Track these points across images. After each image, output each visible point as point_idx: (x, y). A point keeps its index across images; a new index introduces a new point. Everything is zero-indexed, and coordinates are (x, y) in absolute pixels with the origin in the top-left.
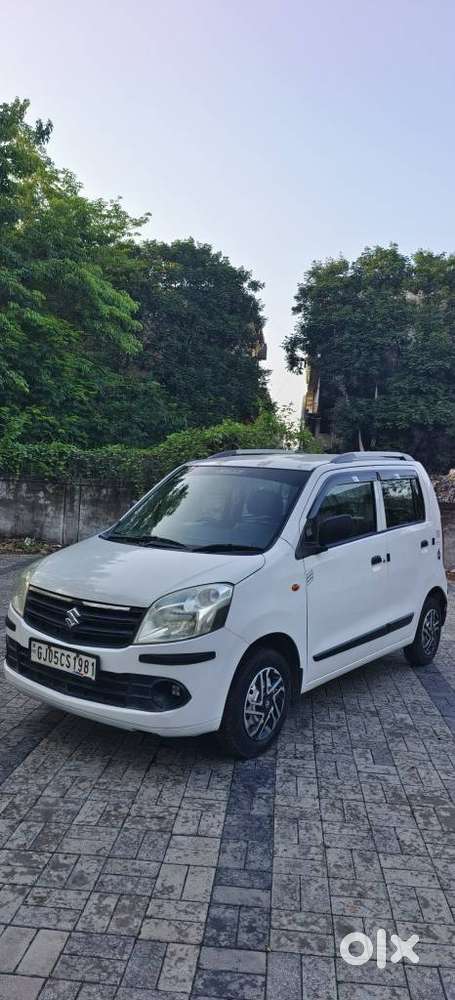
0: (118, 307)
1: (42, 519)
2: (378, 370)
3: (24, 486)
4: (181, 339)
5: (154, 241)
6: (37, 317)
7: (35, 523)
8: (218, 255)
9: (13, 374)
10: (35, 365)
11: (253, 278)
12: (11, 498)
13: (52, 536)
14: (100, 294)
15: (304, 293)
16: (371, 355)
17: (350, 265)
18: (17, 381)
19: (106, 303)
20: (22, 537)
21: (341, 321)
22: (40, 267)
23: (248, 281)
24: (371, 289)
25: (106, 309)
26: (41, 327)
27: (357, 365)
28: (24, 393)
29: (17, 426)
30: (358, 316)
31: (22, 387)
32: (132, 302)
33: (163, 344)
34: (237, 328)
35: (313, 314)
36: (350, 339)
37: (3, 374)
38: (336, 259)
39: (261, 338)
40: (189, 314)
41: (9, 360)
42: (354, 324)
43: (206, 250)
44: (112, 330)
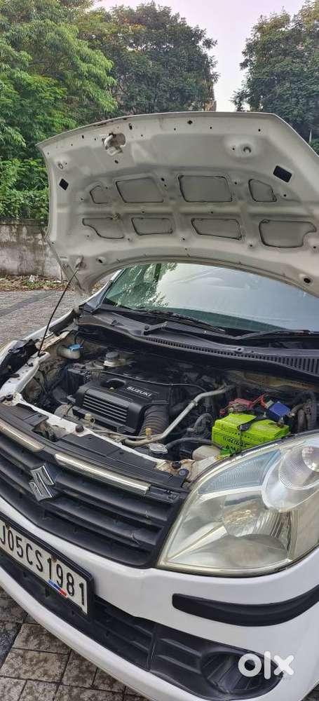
0: (95, 65)
1: (42, 258)
2: (314, 116)
3: (24, 229)
4: (148, 98)
5: (123, 6)
6: (25, 75)
7: (38, 262)
8: (176, 17)
9: (10, 130)
10: (29, 121)
11: (208, 36)
12: (15, 241)
13: (53, 274)
14: (78, 52)
15: (251, 48)
16: (308, 102)
17: (291, 19)
18: (15, 137)
19: (84, 60)
20: (27, 274)
21: (283, 72)
22: (24, 28)
23: (203, 40)
24: (308, 40)
25: (84, 67)
26: (29, 85)
27: (295, 113)
28: (22, 148)
29: (12, 173)
30: (296, 67)
31: (19, 142)
32: (107, 61)
33: (134, 103)
34: (194, 85)
35: (257, 68)
36: (289, 89)
37: (3, 130)
38: (279, 13)
39: (211, 94)
40: (154, 73)
41: (6, 116)
42: (294, 75)
43: (166, 12)
44: (91, 87)
